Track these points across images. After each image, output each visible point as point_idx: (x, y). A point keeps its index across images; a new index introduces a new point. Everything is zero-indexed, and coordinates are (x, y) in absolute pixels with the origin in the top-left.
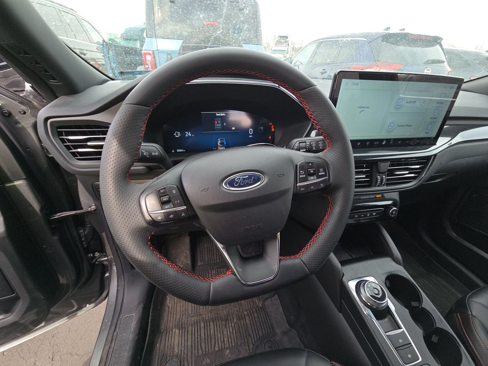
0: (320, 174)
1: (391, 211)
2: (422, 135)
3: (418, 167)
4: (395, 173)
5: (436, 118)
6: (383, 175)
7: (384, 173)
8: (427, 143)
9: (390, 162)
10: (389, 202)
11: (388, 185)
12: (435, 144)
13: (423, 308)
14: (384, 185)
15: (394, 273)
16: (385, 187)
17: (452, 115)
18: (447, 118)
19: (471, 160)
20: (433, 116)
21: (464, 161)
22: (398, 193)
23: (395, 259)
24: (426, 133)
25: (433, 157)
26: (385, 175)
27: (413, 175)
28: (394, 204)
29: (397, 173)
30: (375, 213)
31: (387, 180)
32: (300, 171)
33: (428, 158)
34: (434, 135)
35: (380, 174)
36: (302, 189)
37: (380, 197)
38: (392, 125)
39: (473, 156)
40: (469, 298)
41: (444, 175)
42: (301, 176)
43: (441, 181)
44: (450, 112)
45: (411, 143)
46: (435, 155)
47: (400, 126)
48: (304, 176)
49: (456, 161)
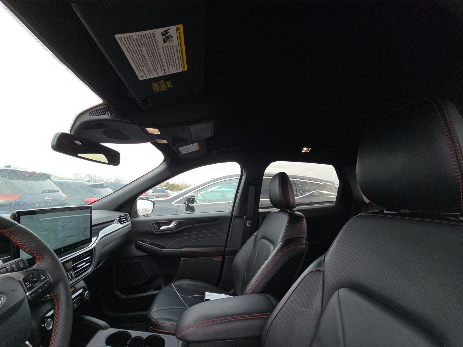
0: (42, 279)
1: (85, 296)
2: (83, 238)
3: (89, 258)
4: (78, 267)
5: (86, 228)
6: (71, 272)
7: (70, 270)
8: (87, 242)
9: (72, 261)
10: (81, 291)
11: (76, 277)
12: (91, 242)
13: (134, 338)
14: (74, 278)
15: (108, 336)
16: (75, 280)
17: (93, 224)
18: (91, 226)
19: (111, 245)
20: (85, 227)
21: (108, 247)
22: (83, 280)
23: (103, 327)
24: (85, 237)
25: (94, 249)
26: (72, 271)
27: (88, 264)
28: (84, 291)
29: (79, 266)
30: (75, 304)
31: (75, 274)
32: (25, 283)
33: (91, 251)
34: (89, 237)
35: (68, 272)
36: (33, 295)
37: (73, 290)
38: (64, 237)
39: (112, 242)
40: (149, 314)
41: (103, 259)
42: (28, 287)
43: (103, 264)
44: (92, 223)
45: (79, 245)
46: (94, 248)
47: (69, 237)
48: (30, 285)
49: (105, 248)
